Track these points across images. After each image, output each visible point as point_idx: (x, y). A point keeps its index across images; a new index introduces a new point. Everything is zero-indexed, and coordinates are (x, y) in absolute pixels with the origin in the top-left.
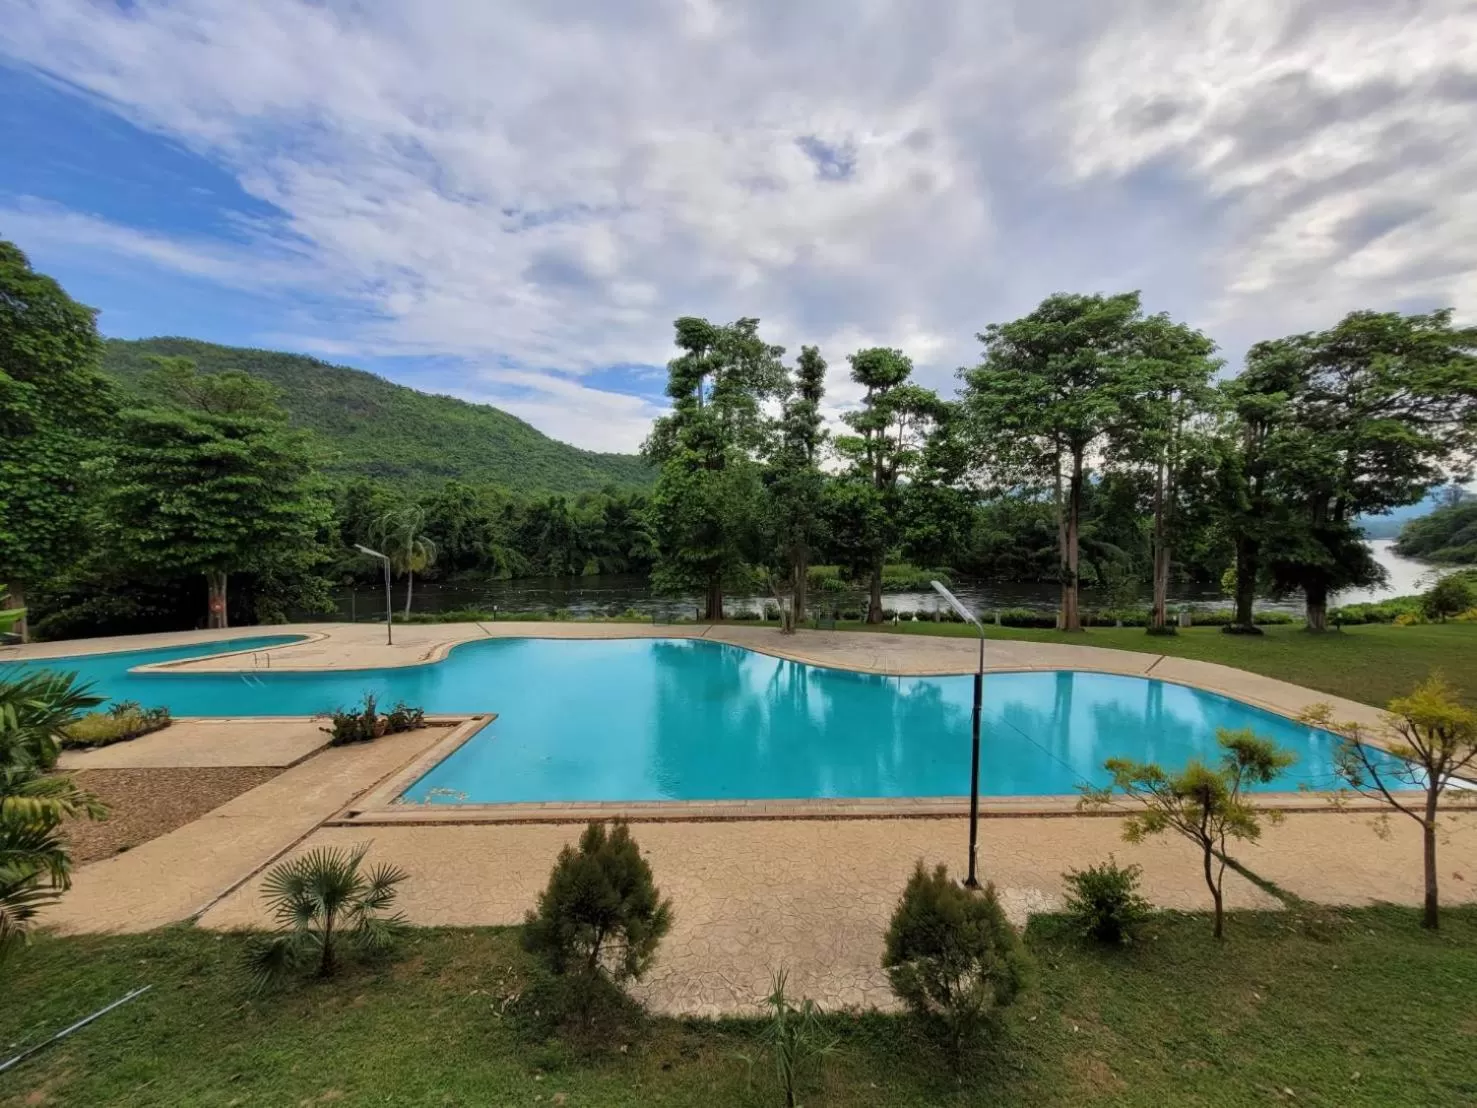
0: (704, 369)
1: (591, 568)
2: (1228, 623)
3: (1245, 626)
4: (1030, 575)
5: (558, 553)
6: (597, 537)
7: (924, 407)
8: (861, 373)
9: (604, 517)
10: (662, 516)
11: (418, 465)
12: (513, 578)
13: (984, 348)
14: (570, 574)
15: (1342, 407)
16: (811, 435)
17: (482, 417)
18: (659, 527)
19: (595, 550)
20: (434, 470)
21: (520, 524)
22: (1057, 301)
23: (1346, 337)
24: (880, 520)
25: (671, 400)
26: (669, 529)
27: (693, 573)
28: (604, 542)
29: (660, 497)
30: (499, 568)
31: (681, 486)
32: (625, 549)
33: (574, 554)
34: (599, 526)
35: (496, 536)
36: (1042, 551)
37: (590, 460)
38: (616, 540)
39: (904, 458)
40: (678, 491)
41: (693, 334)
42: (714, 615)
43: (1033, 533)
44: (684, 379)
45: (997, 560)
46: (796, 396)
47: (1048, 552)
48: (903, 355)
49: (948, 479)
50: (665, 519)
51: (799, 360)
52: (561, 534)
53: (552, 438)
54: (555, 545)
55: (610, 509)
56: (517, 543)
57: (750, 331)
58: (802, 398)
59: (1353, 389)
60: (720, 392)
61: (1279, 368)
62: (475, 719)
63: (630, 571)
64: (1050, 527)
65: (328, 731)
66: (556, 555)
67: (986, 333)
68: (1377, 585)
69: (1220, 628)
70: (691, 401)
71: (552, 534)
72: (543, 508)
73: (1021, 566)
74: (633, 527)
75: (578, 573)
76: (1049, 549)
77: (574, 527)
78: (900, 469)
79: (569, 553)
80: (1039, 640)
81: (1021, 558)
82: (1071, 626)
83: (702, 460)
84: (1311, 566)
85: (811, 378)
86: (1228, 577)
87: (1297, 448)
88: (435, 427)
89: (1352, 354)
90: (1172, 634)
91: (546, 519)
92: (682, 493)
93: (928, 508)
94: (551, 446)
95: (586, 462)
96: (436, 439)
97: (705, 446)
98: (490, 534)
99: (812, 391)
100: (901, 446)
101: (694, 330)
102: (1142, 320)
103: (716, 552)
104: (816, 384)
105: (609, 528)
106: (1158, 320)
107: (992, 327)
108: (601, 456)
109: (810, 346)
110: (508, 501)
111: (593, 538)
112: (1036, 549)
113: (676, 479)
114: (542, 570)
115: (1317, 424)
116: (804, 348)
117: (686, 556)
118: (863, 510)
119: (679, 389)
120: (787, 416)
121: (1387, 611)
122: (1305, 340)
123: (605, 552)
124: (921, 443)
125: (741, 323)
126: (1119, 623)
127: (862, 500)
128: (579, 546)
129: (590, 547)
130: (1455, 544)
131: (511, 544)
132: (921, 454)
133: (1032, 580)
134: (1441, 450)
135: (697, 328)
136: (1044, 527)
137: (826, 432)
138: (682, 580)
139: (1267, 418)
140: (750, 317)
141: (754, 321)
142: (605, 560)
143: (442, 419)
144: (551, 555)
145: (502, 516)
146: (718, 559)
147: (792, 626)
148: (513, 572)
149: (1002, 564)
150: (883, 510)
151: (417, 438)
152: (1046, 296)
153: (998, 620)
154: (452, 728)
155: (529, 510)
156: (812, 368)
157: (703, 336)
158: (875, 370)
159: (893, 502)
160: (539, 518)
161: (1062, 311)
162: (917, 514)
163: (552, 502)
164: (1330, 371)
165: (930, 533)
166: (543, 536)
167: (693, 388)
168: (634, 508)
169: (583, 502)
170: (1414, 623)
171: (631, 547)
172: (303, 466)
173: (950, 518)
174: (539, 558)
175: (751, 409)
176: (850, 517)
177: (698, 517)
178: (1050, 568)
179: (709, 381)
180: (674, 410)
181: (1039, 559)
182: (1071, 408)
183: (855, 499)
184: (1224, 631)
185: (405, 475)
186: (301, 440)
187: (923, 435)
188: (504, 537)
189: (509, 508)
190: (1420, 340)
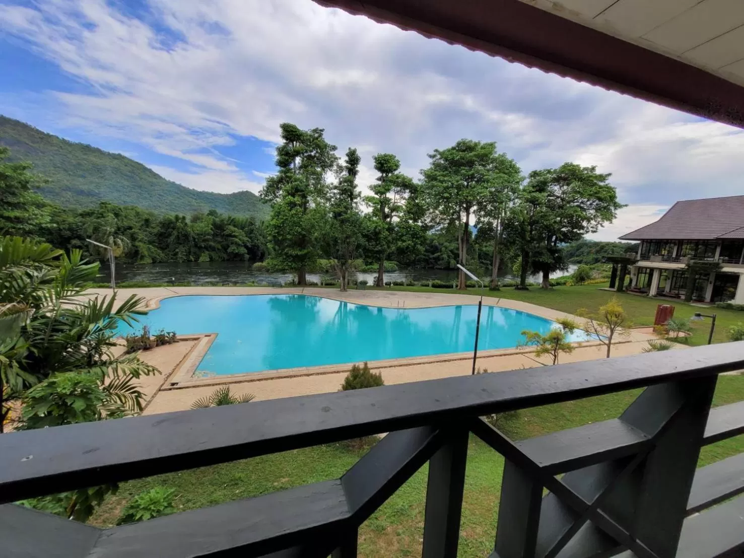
0: (297, 153)
1: (204, 258)
2: (517, 286)
3: (522, 287)
4: (431, 266)
5: (183, 249)
6: (207, 240)
7: (406, 185)
8: (380, 165)
9: (211, 229)
10: (276, 231)
11: (68, 189)
12: (153, 263)
13: (431, 160)
14: (191, 261)
15: (559, 200)
16: (352, 194)
17: (116, 161)
18: (274, 237)
19: (206, 248)
20: (81, 193)
21: (155, 231)
22: (464, 143)
23: (562, 172)
24: (386, 238)
25: (278, 168)
26: (280, 238)
27: (293, 261)
28: (212, 244)
29: (275, 220)
30: (142, 257)
31: (286, 216)
32: (225, 248)
33: (193, 250)
34: (208, 234)
35: (140, 237)
36: (436, 255)
37: (194, 195)
38: (219, 242)
39: (395, 209)
40: (285, 218)
41: (290, 133)
42: (302, 283)
43: (432, 247)
44: (287, 158)
45: (417, 258)
46: (345, 173)
47: (439, 256)
48: (396, 159)
49: (415, 220)
50: (277, 233)
51: (347, 155)
52: (184, 238)
53: (167, 179)
54: (181, 244)
55: (214, 224)
56: (154, 242)
57: (320, 135)
58: (348, 175)
59: (563, 193)
60: (303, 167)
61: (541, 182)
62: (206, 336)
63: (228, 260)
64: (439, 244)
65: (124, 346)
66: (181, 251)
67: (433, 153)
68: (565, 271)
69: (514, 287)
70: (289, 170)
71: (178, 237)
72: (171, 222)
73: (427, 261)
74: (230, 235)
75: (196, 260)
76: (439, 254)
77: (192, 234)
78: (394, 214)
79: (189, 249)
80: (452, 293)
81: (427, 258)
82: (462, 287)
83: (298, 202)
84: (547, 263)
85: (352, 165)
86: (516, 266)
87: (546, 216)
88: (79, 164)
89: (565, 179)
90: (499, 290)
91: (174, 229)
92: (286, 219)
93: (407, 233)
94: (167, 184)
95: (191, 196)
96: (81, 173)
97: (299, 195)
98: (136, 236)
99: (352, 172)
100: (395, 203)
101: (292, 131)
102: (496, 155)
103: (305, 251)
104: (355, 168)
105: (215, 235)
106: (503, 156)
107: (436, 151)
108: (200, 192)
109: (353, 148)
110: (146, 216)
111: (204, 241)
112: (433, 254)
113: (284, 211)
114: (172, 258)
115: (551, 206)
116: (350, 149)
117: (290, 252)
118: (379, 233)
119: (284, 163)
120: (340, 183)
121: (563, 281)
122: (549, 172)
123: (213, 249)
124: (403, 202)
125: (315, 131)
126: (477, 286)
127: (380, 228)
128: (196, 246)
129: (203, 246)
130: (577, 256)
131: (150, 243)
132: (404, 207)
133: (432, 268)
134: (589, 220)
135: (294, 130)
136: (437, 244)
137: (360, 193)
138: (287, 265)
139: (536, 203)
140: (320, 128)
141: (322, 130)
142: (213, 254)
143: (84, 159)
144: (177, 250)
145: (142, 225)
146: (306, 254)
147: (346, 288)
148: (153, 259)
149: (419, 261)
150: (387, 232)
151: (65, 170)
152: (459, 139)
153: (430, 285)
154: (196, 342)
155: (161, 223)
156: (353, 160)
157: (297, 135)
158: (385, 165)
159: (390, 229)
160: (169, 228)
161: (465, 147)
162: (403, 235)
163: (177, 218)
164: (555, 185)
165: (409, 244)
166: (172, 238)
167: (291, 163)
168: (229, 225)
169: (196, 219)
170: (572, 285)
171: (229, 247)
172: (24, 186)
173: (417, 238)
174: (169, 251)
175: (319, 178)
176: (374, 236)
177: (297, 232)
178: (439, 263)
179: (298, 160)
180: (278, 174)
181: (434, 258)
182: (471, 192)
183: (376, 227)
184: (516, 289)
185: (57, 194)
186: (24, 168)
187: (405, 199)
188: (146, 238)
189: (147, 221)
190: (587, 177)
